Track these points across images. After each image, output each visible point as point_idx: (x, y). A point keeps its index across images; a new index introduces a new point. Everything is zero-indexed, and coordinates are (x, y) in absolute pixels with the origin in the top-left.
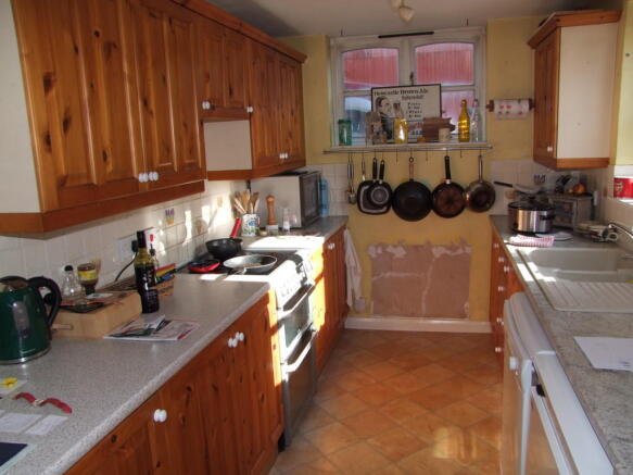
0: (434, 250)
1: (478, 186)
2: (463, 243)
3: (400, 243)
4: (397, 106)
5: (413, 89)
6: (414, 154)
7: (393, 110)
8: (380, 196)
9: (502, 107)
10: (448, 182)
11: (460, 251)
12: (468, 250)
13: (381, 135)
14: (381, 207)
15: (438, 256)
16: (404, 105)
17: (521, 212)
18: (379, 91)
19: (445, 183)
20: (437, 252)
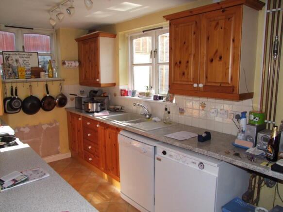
0: (43, 126)
1: (61, 96)
2: (55, 121)
3: (27, 126)
4: (17, 61)
5: (25, 53)
6: (32, 84)
7: (15, 63)
8: (17, 104)
9: (69, 64)
10: (48, 95)
11: (54, 125)
12: (58, 124)
13: (12, 75)
14: (17, 109)
15: (44, 129)
16: (21, 61)
17: (90, 104)
18: (7, 53)
19: (47, 96)
20: (44, 127)
